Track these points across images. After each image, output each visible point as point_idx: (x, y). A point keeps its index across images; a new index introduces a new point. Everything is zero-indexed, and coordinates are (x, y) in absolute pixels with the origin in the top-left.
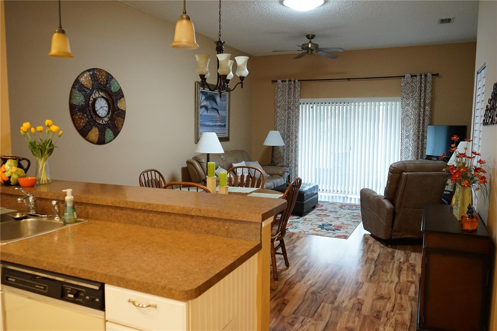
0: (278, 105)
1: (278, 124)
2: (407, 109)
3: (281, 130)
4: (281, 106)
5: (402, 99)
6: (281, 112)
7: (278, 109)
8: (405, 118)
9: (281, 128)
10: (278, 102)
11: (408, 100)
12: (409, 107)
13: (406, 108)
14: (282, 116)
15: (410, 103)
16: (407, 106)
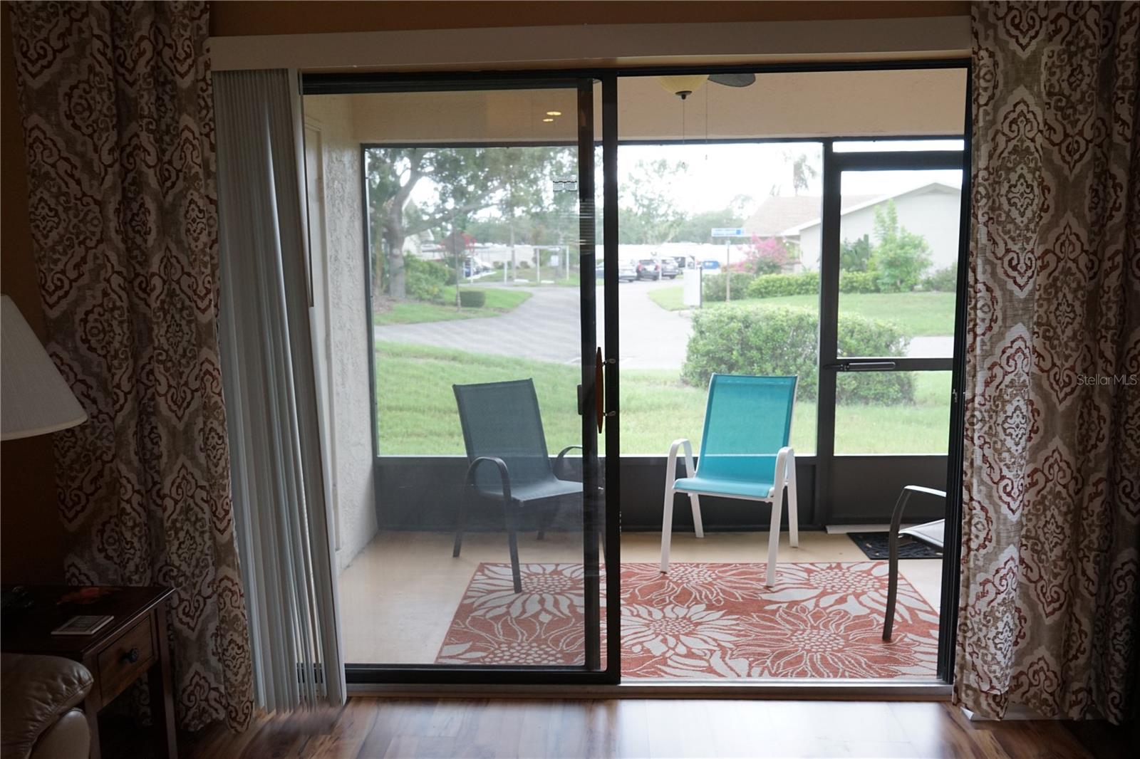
0: (36, 84)
1: (54, 235)
2: (1021, 107)
3: (85, 279)
4: (63, 89)
5: (976, 34)
6: (70, 142)
7: (35, 119)
8: (1009, 170)
9: (86, 268)
10: (33, 54)
11: (1024, 34)
12: (1029, 87)
13: (1013, 99)
14: (77, 174)
15: (1035, 57)
16: (1018, 81)
